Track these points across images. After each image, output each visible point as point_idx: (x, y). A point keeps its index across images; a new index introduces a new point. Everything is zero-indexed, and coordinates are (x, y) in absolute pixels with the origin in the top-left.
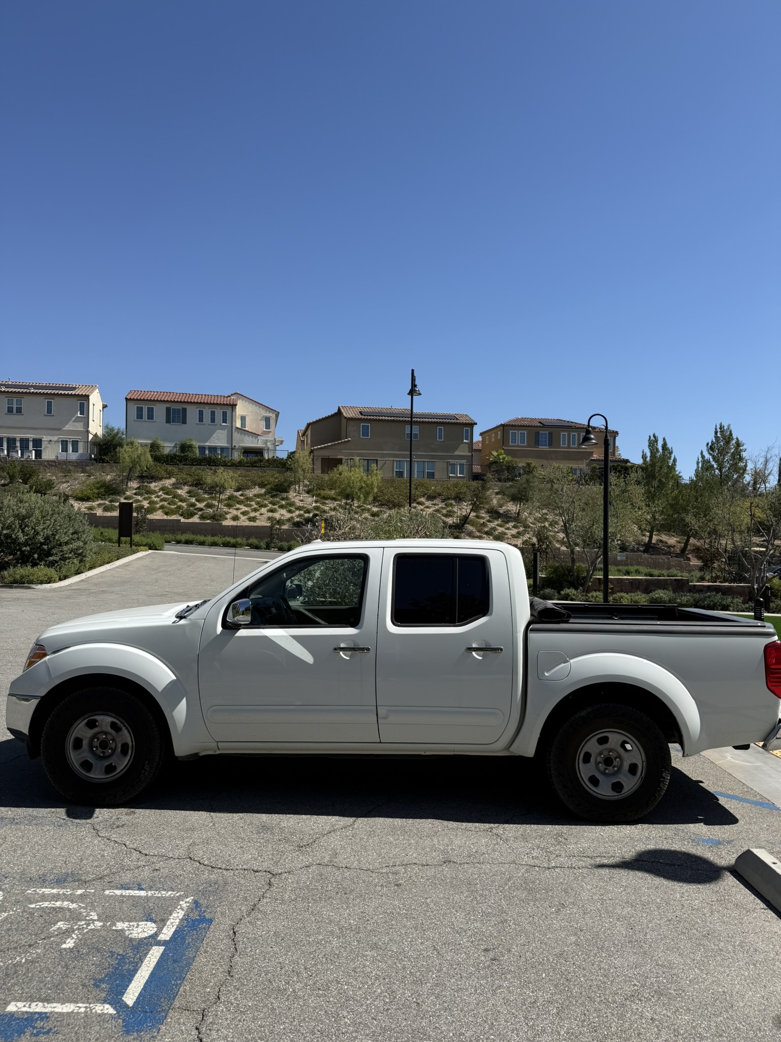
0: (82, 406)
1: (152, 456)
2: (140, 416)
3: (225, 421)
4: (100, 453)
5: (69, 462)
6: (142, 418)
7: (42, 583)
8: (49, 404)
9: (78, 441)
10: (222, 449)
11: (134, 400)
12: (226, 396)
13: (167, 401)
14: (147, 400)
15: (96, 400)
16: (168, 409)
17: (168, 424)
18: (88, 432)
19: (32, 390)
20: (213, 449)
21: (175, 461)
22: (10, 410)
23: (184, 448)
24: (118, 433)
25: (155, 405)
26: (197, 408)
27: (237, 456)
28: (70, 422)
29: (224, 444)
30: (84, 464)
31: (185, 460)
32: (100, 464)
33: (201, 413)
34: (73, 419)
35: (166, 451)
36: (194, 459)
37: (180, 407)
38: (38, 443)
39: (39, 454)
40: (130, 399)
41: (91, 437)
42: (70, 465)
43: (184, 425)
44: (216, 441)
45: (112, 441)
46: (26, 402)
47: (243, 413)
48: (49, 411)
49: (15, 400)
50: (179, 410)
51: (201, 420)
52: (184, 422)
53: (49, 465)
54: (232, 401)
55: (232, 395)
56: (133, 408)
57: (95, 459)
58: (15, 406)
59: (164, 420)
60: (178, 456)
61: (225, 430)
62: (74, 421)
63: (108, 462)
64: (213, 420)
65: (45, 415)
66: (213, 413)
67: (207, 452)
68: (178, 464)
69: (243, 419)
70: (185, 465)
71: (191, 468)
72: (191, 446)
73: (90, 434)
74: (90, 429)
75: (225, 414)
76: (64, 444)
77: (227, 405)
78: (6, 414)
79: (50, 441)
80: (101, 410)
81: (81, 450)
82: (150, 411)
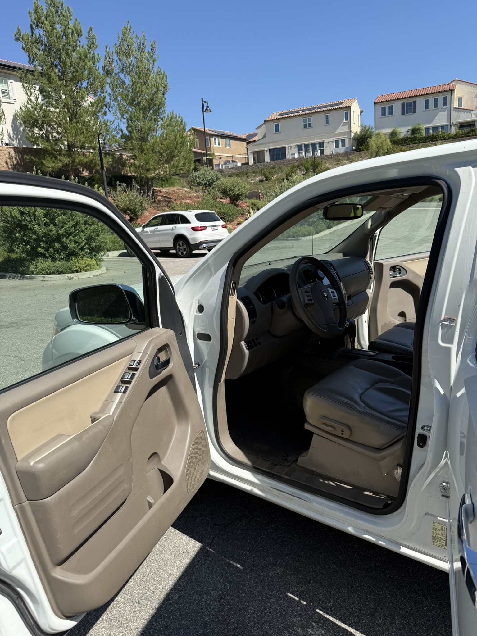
0: (346, 114)
1: (391, 141)
2: (384, 114)
3: (445, 104)
4: (358, 145)
5: (340, 154)
6: (385, 115)
7: (305, 236)
8: (327, 117)
9: (345, 139)
10: (443, 127)
11: (379, 102)
12: (447, 84)
13: (403, 98)
14: (389, 101)
15: (355, 108)
16: (403, 105)
17: (403, 116)
18: (351, 132)
19: (317, 110)
20: (435, 128)
21: (407, 142)
22: (305, 126)
23: (414, 131)
24: (369, 128)
25: (394, 103)
26: (424, 99)
27: (454, 130)
28: (340, 127)
29: (445, 122)
30: (348, 154)
31: (414, 140)
32: (358, 152)
33: (427, 102)
34: (342, 125)
35: (402, 136)
36: (420, 138)
37: (410, 101)
38: (321, 144)
39: (322, 152)
40: (377, 103)
41: (353, 135)
42: (340, 156)
43: (414, 114)
44: (438, 122)
45: (365, 135)
46: (314, 118)
47: (460, 96)
48: (327, 122)
49: (307, 119)
50: (411, 103)
51: (427, 107)
52: (414, 112)
53: (328, 158)
54: (451, 87)
55: (451, 82)
56: (379, 108)
57: (355, 150)
58: (307, 123)
59: (400, 113)
60: (410, 138)
61: (445, 111)
62: (342, 126)
63: (363, 150)
64: (436, 106)
65: (325, 125)
66: (436, 100)
67: (431, 131)
68: (409, 144)
69: (460, 99)
70: (414, 144)
71: (418, 145)
72: (419, 129)
73: (352, 133)
74: (352, 130)
75: (445, 99)
76: (337, 142)
77: (447, 91)
78: (303, 129)
79: (329, 142)
80: (360, 115)
81: (347, 145)
82: (391, 108)
